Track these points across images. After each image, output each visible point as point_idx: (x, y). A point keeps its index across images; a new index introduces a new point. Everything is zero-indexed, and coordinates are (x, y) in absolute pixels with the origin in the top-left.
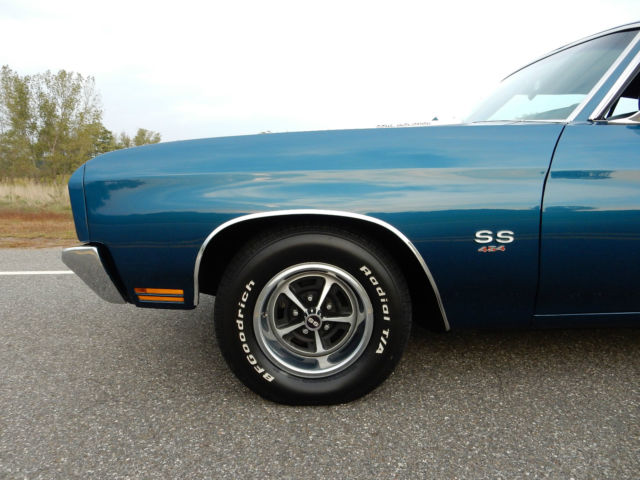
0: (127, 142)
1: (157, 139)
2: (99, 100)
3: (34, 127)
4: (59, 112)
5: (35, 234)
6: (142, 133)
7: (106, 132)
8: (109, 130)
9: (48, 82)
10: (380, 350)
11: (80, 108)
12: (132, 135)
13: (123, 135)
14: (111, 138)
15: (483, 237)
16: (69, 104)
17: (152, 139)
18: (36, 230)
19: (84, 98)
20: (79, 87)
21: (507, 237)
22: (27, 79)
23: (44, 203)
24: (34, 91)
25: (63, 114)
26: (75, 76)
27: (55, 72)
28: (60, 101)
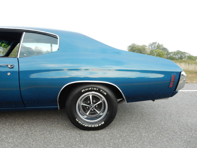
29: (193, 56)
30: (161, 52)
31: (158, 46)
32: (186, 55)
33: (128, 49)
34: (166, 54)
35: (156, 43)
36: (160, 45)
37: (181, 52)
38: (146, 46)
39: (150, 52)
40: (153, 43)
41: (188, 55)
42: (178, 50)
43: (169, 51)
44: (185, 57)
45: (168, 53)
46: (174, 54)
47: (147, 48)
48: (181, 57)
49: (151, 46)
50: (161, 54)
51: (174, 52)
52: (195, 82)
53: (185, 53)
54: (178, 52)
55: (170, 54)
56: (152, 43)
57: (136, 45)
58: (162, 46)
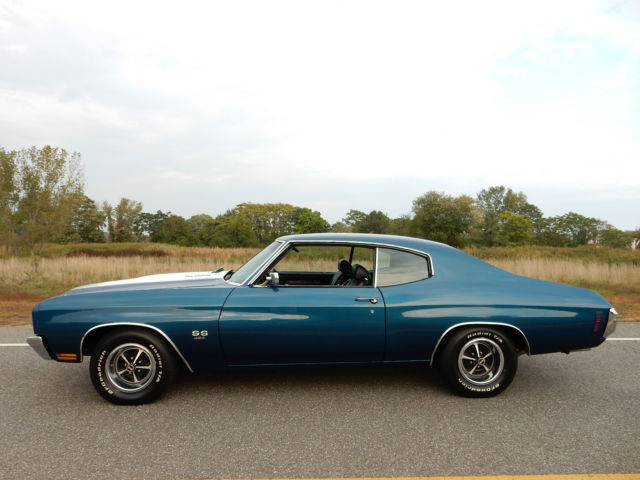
0: (108, 210)
1: (139, 208)
2: (83, 174)
3: (16, 198)
4: (42, 185)
5: (12, 313)
6: (124, 202)
7: (89, 201)
8: (92, 199)
9: (33, 156)
10: (158, 380)
11: (63, 181)
12: (115, 204)
13: (105, 203)
14: (94, 207)
15: (195, 333)
16: (52, 178)
17: (134, 208)
18: (12, 309)
19: (69, 172)
20: (63, 161)
21: (205, 333)
22: (13, 154)
23: (20, 281)
24: (19, 167)
25: (46, 187)
26: (59, 152)
27: (40, 147)
28: (44, 174)
29: (620, 232)
30: (520, 220)
31: (507, 200)
32: (599, 228)
33: (416, 208)
34: (536, 226)
35: (502, 189)
36: (515, 196)
37: (581, 218)
38: (472, 202)
39: (487, 220)
40: (493, 191)
41: (604, 227)
42: (571, 213)
43: (543, 217)
44: (595, 235)
45: (541, 223)
46: (560, 226)
47: (475, 204)
48: (583, 233)
49: (487, 200)
50: (519, 225)
51: (561, 219)
52: (631, 319)
53: (593, 220)
54: (573, 220)
55: (546, 224)
56: (487, 190)
57: (438, 196)
58: (521, 198)
